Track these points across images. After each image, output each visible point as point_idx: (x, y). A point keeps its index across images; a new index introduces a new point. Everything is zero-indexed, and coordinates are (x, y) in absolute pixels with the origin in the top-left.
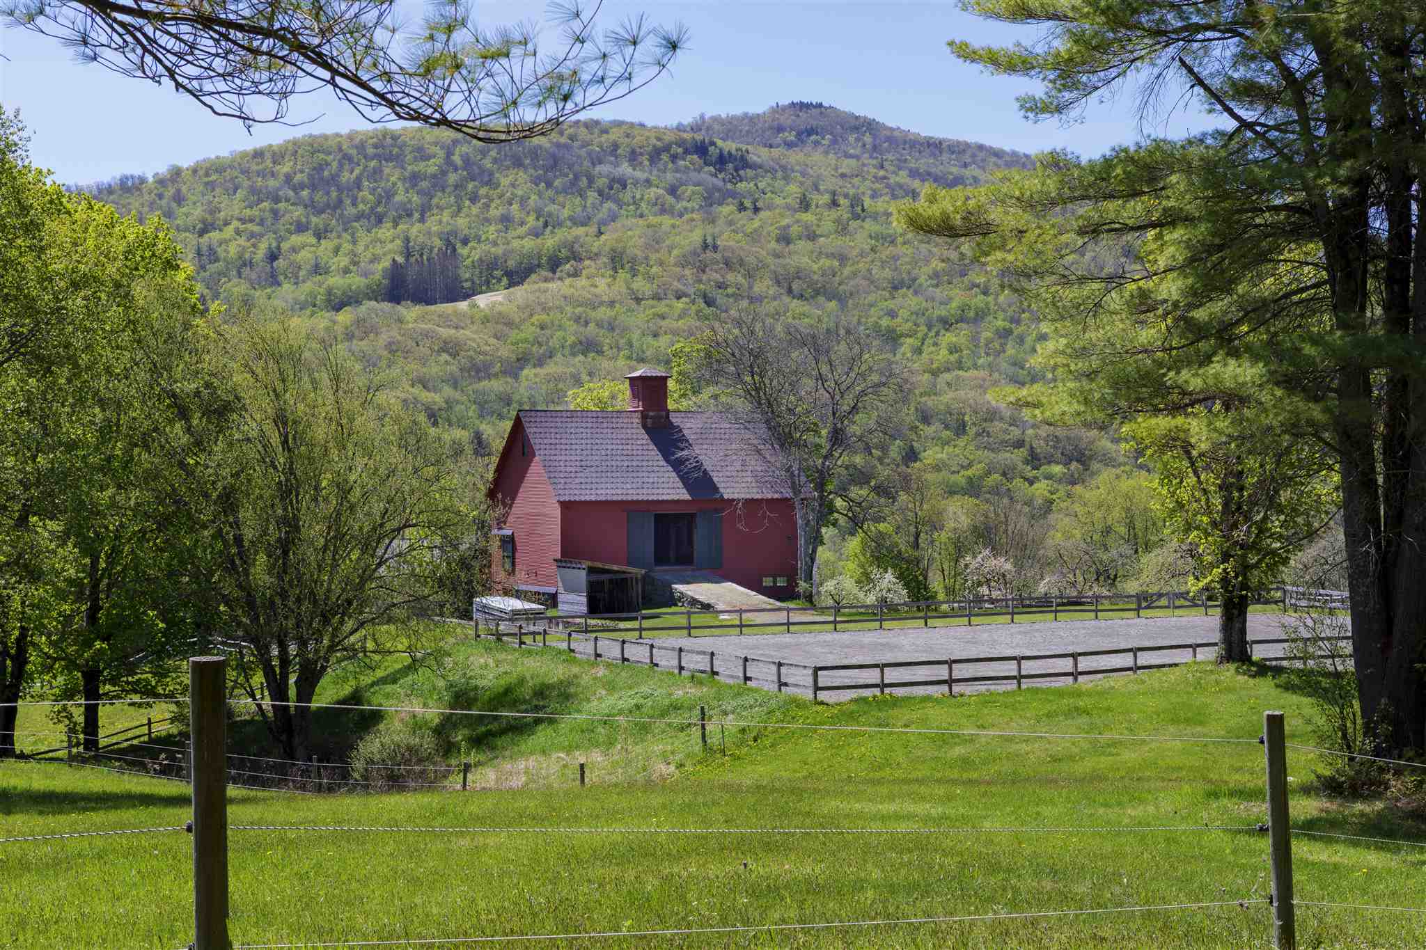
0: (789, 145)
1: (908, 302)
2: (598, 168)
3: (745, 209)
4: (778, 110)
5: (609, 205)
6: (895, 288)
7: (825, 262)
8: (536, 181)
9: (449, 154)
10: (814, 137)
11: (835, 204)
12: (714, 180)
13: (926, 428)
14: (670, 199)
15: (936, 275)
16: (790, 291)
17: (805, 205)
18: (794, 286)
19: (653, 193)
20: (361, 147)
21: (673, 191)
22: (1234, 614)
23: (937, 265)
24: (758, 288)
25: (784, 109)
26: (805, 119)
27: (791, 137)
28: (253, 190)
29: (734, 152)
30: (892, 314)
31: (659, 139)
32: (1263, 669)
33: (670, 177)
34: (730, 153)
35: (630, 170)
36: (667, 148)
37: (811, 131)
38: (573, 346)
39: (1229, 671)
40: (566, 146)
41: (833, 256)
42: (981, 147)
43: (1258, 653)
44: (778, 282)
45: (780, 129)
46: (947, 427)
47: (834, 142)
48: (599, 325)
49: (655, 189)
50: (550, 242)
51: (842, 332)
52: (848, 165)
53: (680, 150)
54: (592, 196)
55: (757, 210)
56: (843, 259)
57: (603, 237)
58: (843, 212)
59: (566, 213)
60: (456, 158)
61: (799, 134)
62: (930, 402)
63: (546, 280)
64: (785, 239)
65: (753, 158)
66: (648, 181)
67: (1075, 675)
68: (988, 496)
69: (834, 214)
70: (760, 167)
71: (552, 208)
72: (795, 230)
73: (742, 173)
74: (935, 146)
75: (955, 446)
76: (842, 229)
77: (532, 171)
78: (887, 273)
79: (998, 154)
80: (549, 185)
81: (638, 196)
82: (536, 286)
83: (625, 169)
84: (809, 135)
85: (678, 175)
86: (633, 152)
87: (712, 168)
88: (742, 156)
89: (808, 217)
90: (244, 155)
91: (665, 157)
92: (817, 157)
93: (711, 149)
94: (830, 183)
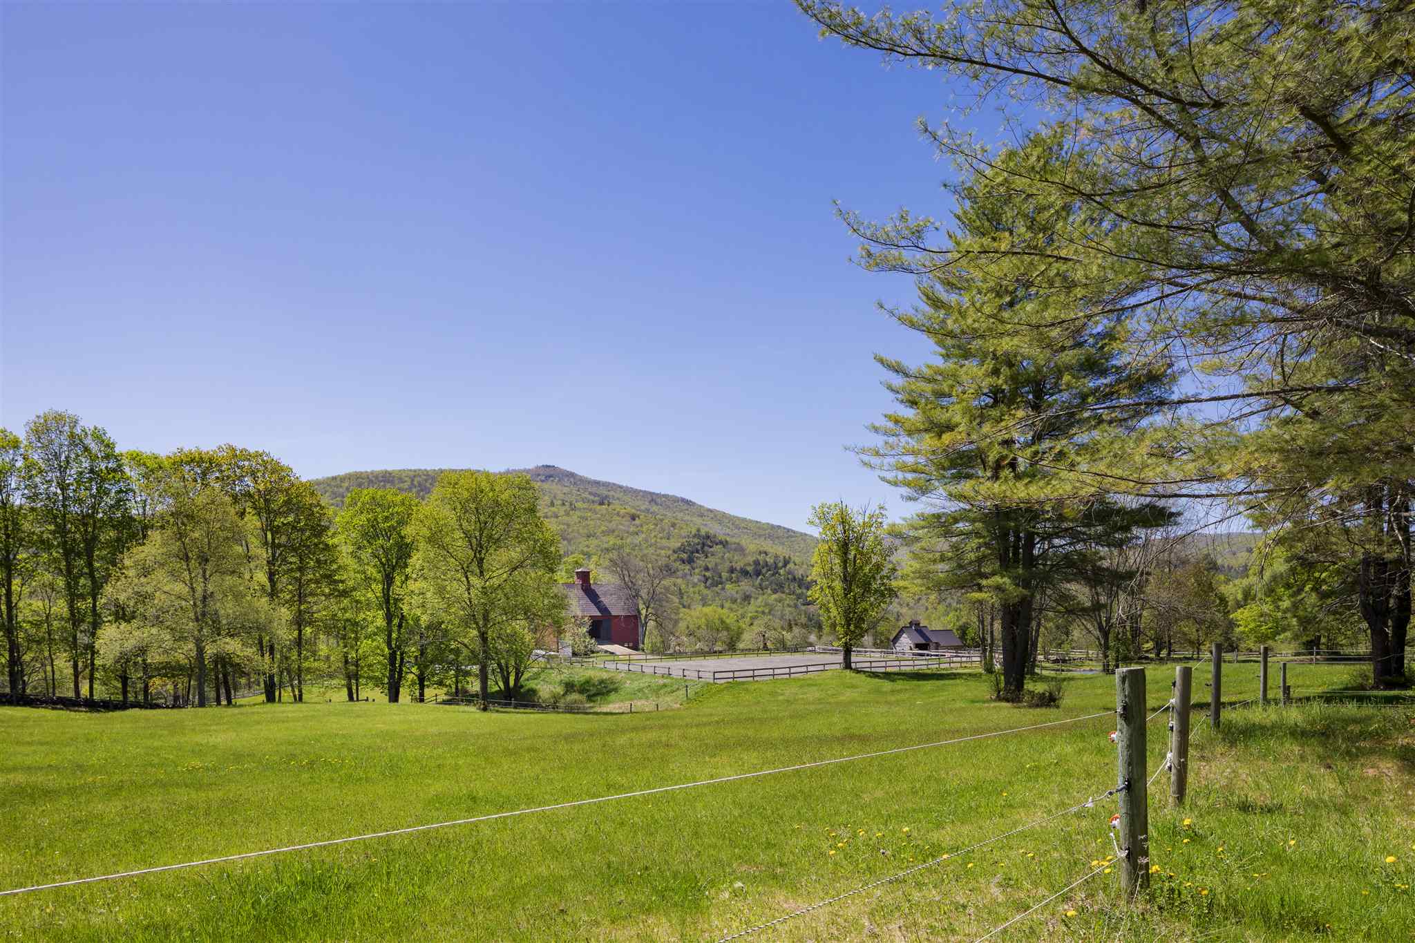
0: (542, 481)
1: (593, 542)
4: (537, 468)
6: (589, 537)
9: (413, 480)
11: (564, 504)
15: (603, 532)
17: (552, 504)
20: (377, 477)
22: (848, 652)
23: (603, 528)
26: (548, 472)
27: (543, 478)
28: (333, 493)
30: (588, 546)
32: (858, 671)
37: (550, 476)
39: (848, 672)
41: (564, 524)
42: (614, 484)
43: (853, 665)
45: (539, 475)
47: (559, 481)
52: (566, 490)
56: (568, 525)
58: (567, 507)
60: (415, 483)
61: (546, 477)
67: (807, 672)
69: (564, 508)
72: (549, 514)
74: (597, 483)
76: (567, 514)
78: (586, 531)
79: (621, 487)
90: (328, 478)
92: (554, 486)
94: (561, 496)
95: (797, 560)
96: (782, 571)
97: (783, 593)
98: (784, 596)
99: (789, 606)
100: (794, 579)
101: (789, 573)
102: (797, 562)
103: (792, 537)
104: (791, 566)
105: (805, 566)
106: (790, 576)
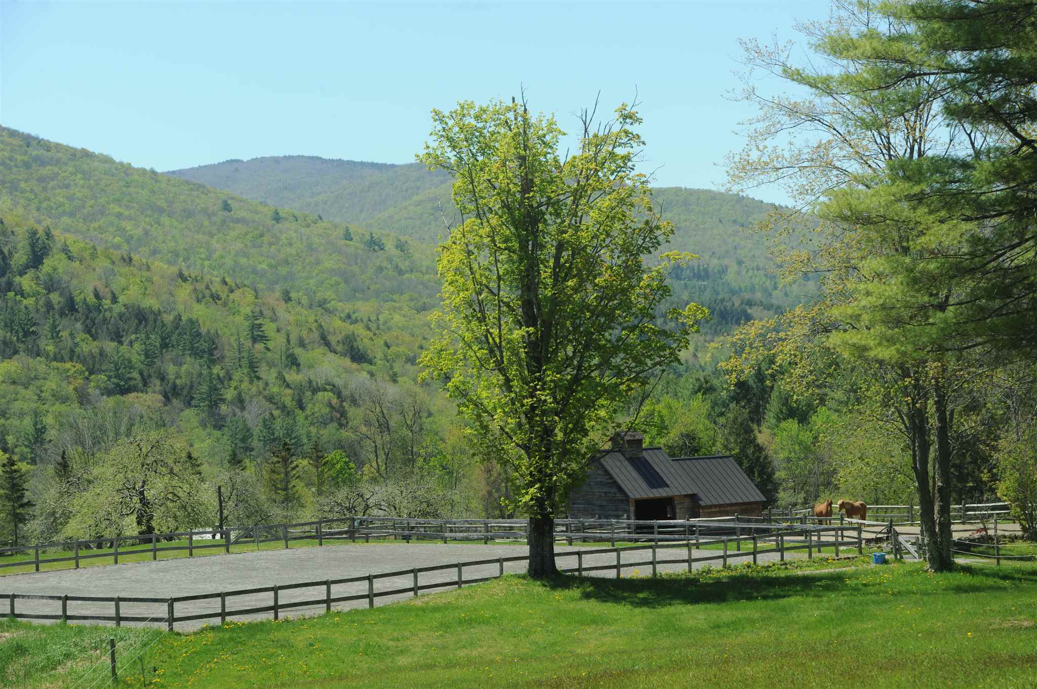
95: (76, 244)
96: (26, 282)
97: (38, 353)
98: (39, 365)
99: (59, 398)
100: (71, 306)
101: (51, 285)
102: (74, 249)
103: (43, 163)
104: (53, 263)
105: (102, 263)
106: (55, 297)
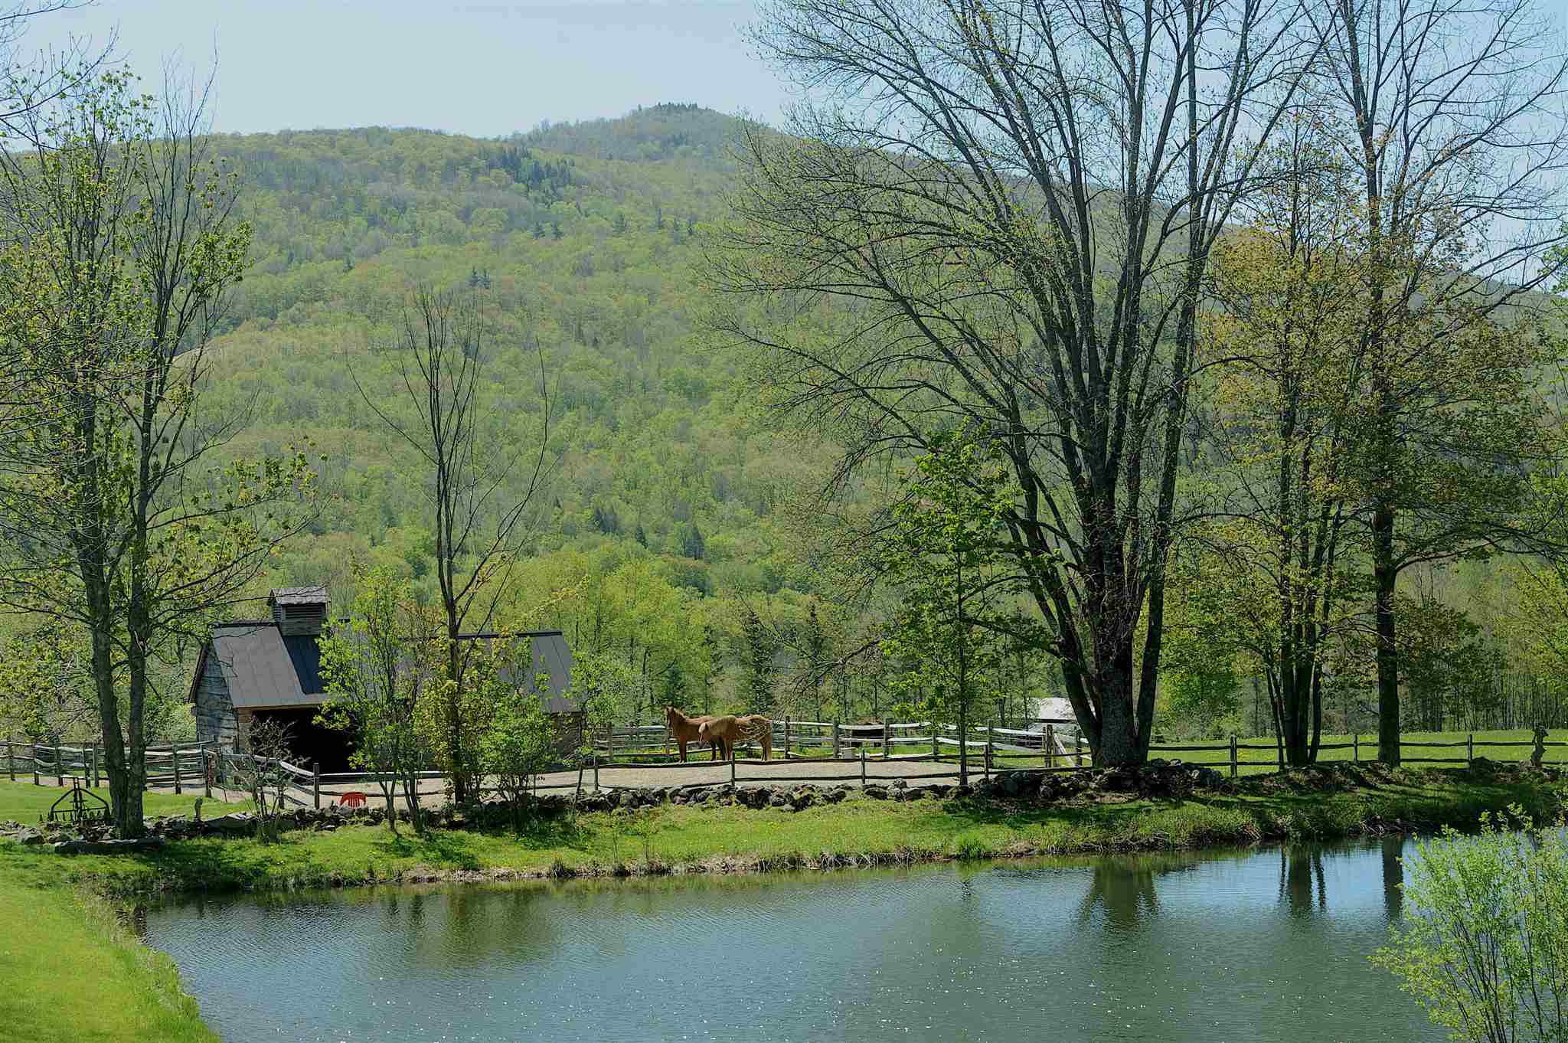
0: (650, 157)
2: (371, 186)
3: (543, 234)
4: (638, 114)
5: (376, 232)
7: (629, 297)
8: (286, 205)
10: (682, 148)
11: (659, 226)
12: (523, 200)
13: (719, 506)
14: (459, 224)
16: (580, 335)
17: (623, 228)
18: (585, 330)
19: (435, 219)
21: (465, 215)
24: (539, 332)
25: (648, 112)
26: (673, 125)
27: (654, 147)
29: (553, 165)
31: (455, 151)
33: (465, 198)
34: (548, 166)
35: (412, 189)
36: (466, 162)
37: (678, 141)
38: (278, 411)
40: (334, 161)
41: (640, 290)
44: (567, 327)
45: (641, 138)
46: (747, 504)
48: (318, 384)
49: (442, 212)
50: (290, 281)
51: (637, 386)
53: (482, 163)
54: (358, 221)
55: (558, 234)
56: (653, 294)
57: (353, 272)
58: (664, 236)
59: (319, 242)
61: (665, 143)
62: (729, 472)
63: (263, 328)
64: (585, 270)
65: (576, 172)
66: (434, 202)
68: (789, 591)
70: (589, 183)
71: (300, 238)
72: (598, 259)
73: (560, 190)
75: (755, 528)
77: (284, 192)
80: (305, 209)
81: (419, 222)
82: (248, 334)
83: (407, 188)
84: (678, 144)
85: (474, 194)
86: (422, 166)
87: (522, 186)
88: (563, 171)
89: (619, 243)
91: (463, 173)
93: (524, 161)
